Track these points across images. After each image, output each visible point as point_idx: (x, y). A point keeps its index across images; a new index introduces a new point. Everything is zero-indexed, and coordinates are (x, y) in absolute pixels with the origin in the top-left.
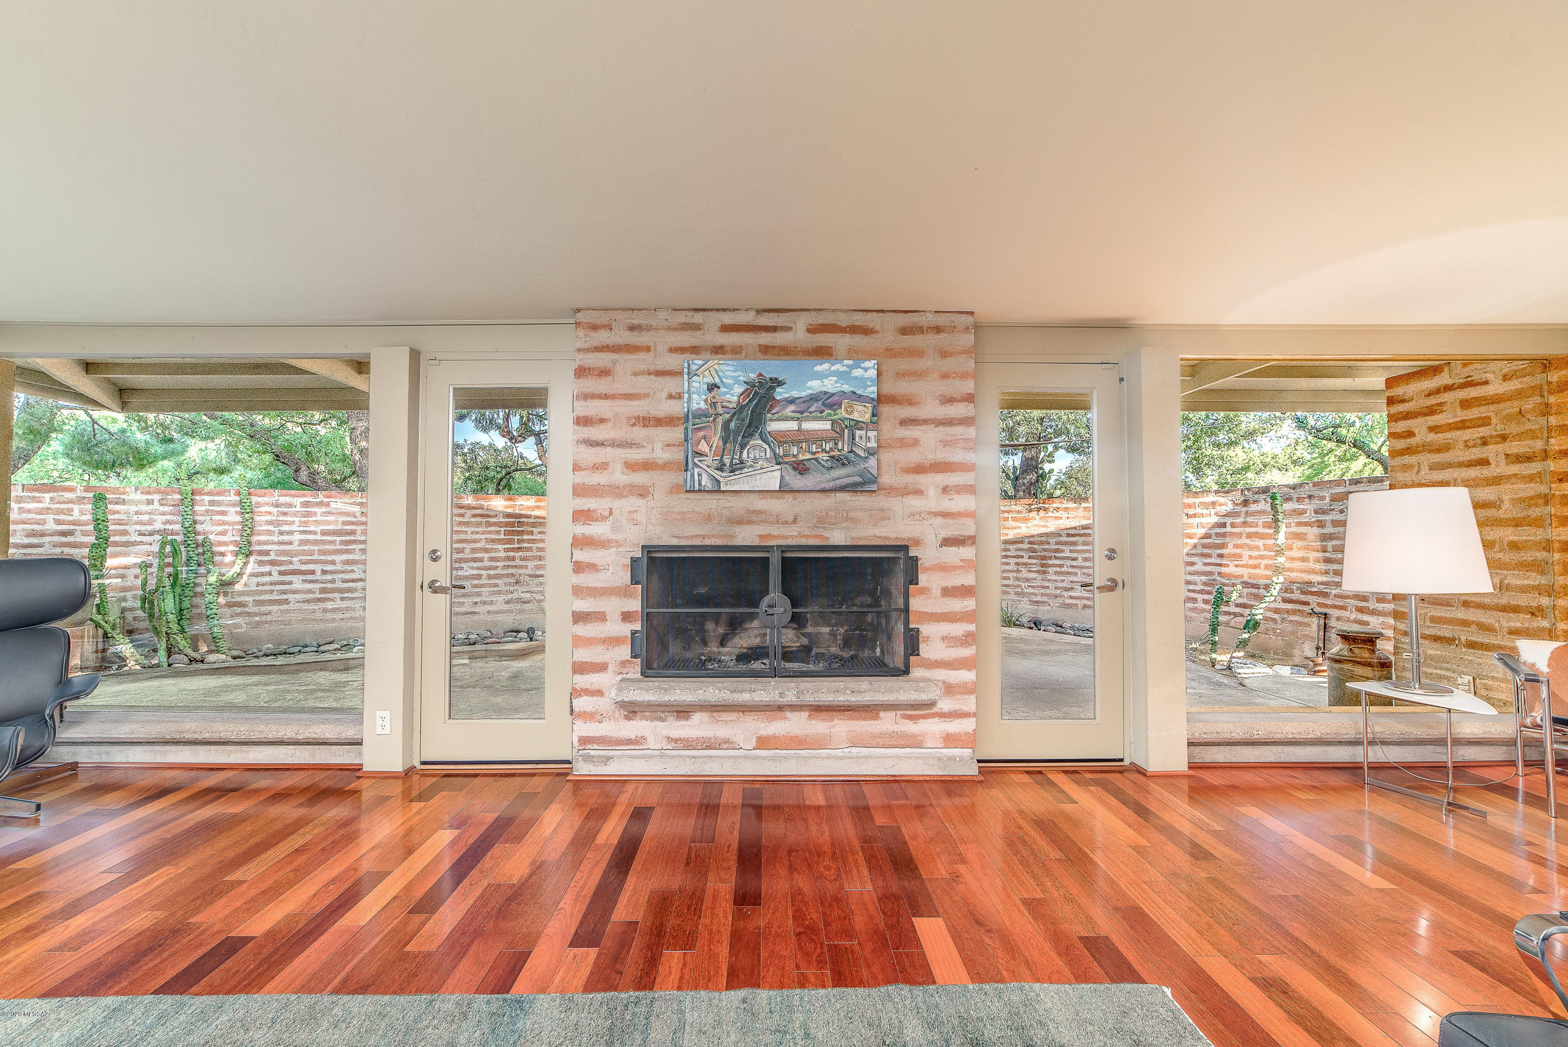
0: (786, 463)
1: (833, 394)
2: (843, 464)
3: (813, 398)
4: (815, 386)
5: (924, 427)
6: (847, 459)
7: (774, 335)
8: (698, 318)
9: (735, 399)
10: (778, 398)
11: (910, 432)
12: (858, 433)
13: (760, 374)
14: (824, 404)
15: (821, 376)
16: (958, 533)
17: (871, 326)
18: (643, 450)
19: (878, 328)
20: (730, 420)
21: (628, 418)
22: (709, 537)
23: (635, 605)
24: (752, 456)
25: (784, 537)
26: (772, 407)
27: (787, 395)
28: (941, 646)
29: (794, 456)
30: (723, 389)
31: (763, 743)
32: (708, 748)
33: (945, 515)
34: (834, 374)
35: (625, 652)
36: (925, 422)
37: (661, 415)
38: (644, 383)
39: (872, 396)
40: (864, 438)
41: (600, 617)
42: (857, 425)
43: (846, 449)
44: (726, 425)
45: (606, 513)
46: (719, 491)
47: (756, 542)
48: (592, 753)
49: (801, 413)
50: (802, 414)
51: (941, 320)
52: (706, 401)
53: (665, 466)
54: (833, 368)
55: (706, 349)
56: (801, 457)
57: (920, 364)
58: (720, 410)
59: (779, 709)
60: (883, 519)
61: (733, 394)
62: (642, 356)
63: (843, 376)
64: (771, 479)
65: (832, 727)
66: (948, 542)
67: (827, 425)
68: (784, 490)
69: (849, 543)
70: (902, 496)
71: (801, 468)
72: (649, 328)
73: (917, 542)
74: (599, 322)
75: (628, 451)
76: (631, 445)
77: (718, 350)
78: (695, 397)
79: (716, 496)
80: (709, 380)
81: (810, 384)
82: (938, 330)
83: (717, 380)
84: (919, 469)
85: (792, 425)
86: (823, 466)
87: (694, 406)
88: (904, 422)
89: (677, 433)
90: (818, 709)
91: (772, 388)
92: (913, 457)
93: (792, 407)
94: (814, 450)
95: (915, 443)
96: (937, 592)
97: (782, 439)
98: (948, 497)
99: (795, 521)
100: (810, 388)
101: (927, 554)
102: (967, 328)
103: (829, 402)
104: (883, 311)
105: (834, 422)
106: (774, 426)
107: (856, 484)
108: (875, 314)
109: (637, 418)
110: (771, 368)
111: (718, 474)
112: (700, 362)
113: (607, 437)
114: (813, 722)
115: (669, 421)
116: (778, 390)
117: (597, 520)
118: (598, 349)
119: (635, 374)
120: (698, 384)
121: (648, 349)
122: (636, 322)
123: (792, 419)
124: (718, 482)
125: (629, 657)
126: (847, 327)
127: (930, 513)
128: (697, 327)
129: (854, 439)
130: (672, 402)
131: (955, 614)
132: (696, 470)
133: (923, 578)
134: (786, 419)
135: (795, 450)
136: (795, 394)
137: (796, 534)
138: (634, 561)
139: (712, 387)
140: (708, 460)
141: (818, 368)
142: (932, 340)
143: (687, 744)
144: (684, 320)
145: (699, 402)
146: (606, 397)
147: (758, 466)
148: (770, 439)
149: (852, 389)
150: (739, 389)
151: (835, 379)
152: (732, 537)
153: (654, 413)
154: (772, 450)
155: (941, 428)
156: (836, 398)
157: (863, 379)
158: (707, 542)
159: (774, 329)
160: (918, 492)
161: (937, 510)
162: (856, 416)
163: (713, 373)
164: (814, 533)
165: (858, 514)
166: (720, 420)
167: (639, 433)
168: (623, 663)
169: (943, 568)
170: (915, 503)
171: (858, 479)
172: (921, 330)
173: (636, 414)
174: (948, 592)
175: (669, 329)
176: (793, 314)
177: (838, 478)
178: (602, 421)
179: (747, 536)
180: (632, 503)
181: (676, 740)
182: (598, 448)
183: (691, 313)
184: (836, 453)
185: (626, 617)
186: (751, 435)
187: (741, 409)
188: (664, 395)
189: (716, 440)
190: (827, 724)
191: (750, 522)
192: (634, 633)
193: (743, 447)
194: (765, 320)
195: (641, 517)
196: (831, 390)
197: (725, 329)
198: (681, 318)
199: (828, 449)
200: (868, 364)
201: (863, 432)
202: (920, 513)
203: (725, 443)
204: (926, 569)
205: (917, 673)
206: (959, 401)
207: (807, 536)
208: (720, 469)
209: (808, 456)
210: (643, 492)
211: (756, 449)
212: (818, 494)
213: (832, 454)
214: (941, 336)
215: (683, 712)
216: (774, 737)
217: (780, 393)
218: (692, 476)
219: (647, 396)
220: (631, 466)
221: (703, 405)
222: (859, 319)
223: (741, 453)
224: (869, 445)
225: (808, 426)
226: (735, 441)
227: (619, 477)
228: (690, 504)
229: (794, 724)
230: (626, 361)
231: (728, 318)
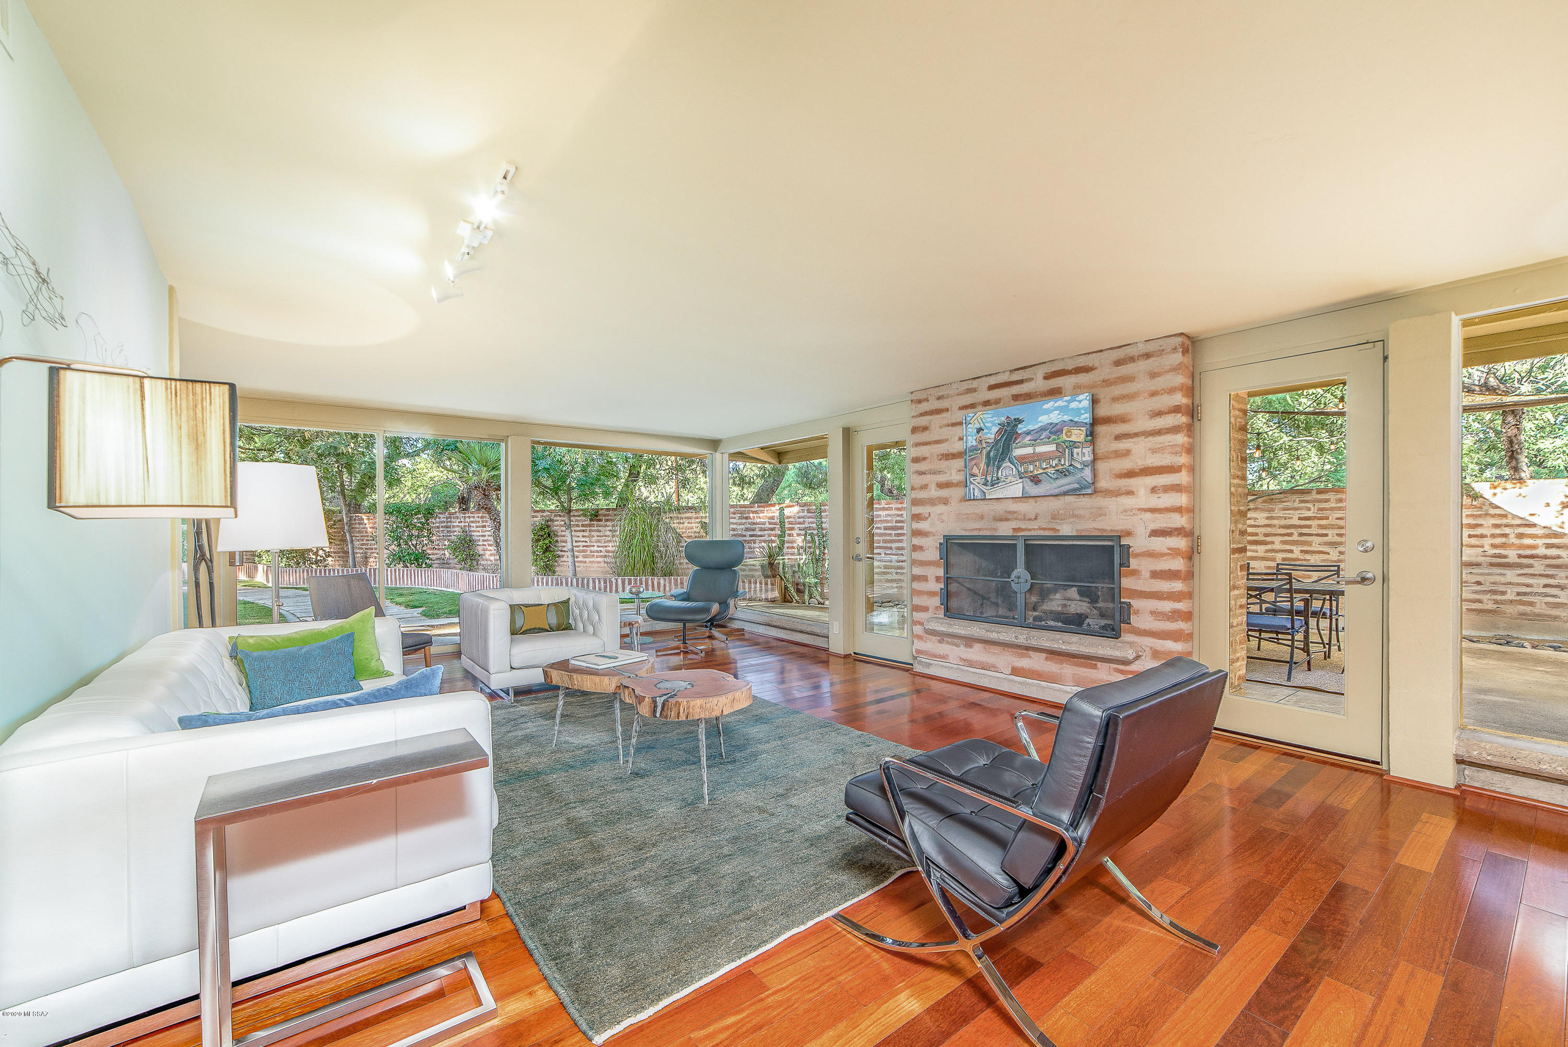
0: (1026, 477)
1: (1057, 424)
2: (1065, 475)
3: (1043, 429)
4: (1044, 420)
5: (1135, 439)
6: (1068, 471)
7: (1021, 386)
8: (975, 384)
9: (993, 436)
10: (1019, 432)
11: (1122, 445)
12: (1075, 450)
13: (1008, 417)
14: (1051, 433)
15: (1048, 412)
16: (1165, 525)
17: (1091, 365)
18: (946, 475)
19: (1097, 365)
20: (990, 451)
21: (938, 456)
22: (982, 530)
23: (941, 571)
24: (1004, 474)
25: (1029, 530)
26: (1016, 439)
27: (1025, 429)
28: (1150, 618)
29: (1031, 472)
30: (985, 431)
31: (1016, 671)
32: (983, 668)
33: (1153, 510)
34: (1056, 409)
35: (936, 601)
36: (1136, 435)
37: (955, 451)
38: (946, 432)
39: (1085, 421)
40: (1080, 454)
41: (925, 578)
42: (1074, 445)
43: (1067, 464)
44: (988, 454)
45: (927, 516)
46: (985, 499)
47: (1010, 533)
48: (923, 660)
49: (1035, 440)
50: (1035, 442)
51: (1151, 347)
52: (976, 440)
53: (957, 485)
54: (1056, 405)
55: (979, 404)
56: (1036, 473)
57: (1131, 388)
58: (984, 445)
60: (1100, 515)
61: (991, 434)
62: (944, 415)
63: (1062, 409)
64: (1016, 489)
65: (1062, 669)
66: (1155, 533)
67: (1053, 448)
68: (1025, 497)
69: (1074, 534)
70: (1116, 496)
71: (1036, 480)
72: (948, 396)
73: (1129, 534)
74: (922, 398)
75: (938, 476)
76: (939, 472)
77: (987, 403)
78: (969, 438)
79: (984, 502)
80: (977, 426)
81: (1040, 419)
82: (1147, 356)
83: (982, 425)
84: (1130, 474)
85: (1029, 450)
86: (1051, 478)
87: (970, 444)
88: (1118, 438)
89: (962, 463)
90: (1053, 653)
91: (1016, 426)
92: (1125, 464)
93: (1029, 437)
94: (1045, 467)
95: (1127, 453)
96: (1146, 574)
97: (1023, 460)
98: (1157, 495)
99: (1036, 518)
100: (1041, 422)
101: (1139, 542)
102: (1175, 349)
103: (1055, 430)
104: (1101, 351)
105: (1058, 444)
106: (1018, 452)
107: (1075, 490)
108: (1095, 354)
109: (942, 455)
110: (1015, 411)
111: (984, 488)
112: (972, 415)
113: (928, 468)
114: (1049, 663)
115: (957, 455)
116: (1020, 426)
117: (923, 520)
118: (922, 415)
119: (941, 427)
120: (972, 429)
121: (947, 410)
122: (940, 394)
123: (1029, 446)
124: (984, 493)
125: (938, 604)
126: (1073, 369)
127: (1140, 509)
128: (973, 390)
129: (1072, 456)
130: (959, 443)
131: (1163, 593)
132: (972, 486)
133: (1134, 563)
134: (1025, 446)
135: (1031, 468)
136: (1031, 427)
137: (1037, 527)
138: (941, 544)
139: (980, 430)
140: (978, 479)
141: (1046, 406)
142: (1142, 366)
143: (971, 664)
145: (972, 441)
146: (925, 444)
147: (1008, 481)
148: (1015, 461)
149: (1070, 418)
150: (995, 429)
151: (1058, 412)
152: (996, 529)
153: (950, 451)
154: (1017, 469)
155: (1150, 438)
156: (1058, 427)
157: (1078, 409)
158: (982, 533)
159: (1021, 382)
160: (1130, 493)
161: (1146, 507)
162: (1073, 438)
163: (980, 420)
164: (1049, 527)
165: (1082, 512)
166: (984, 452)
167: (944, 464)
168: (937, 608)
169: (1151, 554)
170: (1127, 502)
171: (1077, 486)
172: (1132, 359)
173: (942, 452)
174: (1155, 575)
175: (959, 394)
176: (1034, 368)
177: (1062, 486)
178: (925, 459)
179: (1005, 529)
180: (940, 509)
181: (965, 660)
182: (923, 475)
183: (971, 381)
184: (1060, 467)
185: (936, 579)
186: (1003, 460)
187: (997, 442)
188: (957, 438)
189: (982, 465)
190: (1059, 666)
191: (1007, 520)
192: (941, 589)
193: (998, 469)
194: (1016, 377)
195: (944, 517)
196: (1055, 421)
197: (991, 388)
198: (966, 386)
199: (1054, 465)
200: (1081, 397)
201: (1080, 449)
202: (1131, 510)
203: (987, 468)
204: (1137, 555)
205: (1127, 637)
206: (1167, 413)
207: (1044, 529)
208: (985, 484)
209: (1041, 471)
210: (946, 502)
211: (1007, 470)
212: (1052, 498)
213: (1057, 468)
214: (1151, 360)
215: (969, 641)
216: (1023, 669)
217: (1021, 428)
218: (970, 490)
219: (947, 440)
220: (941, 486)
221: (974, 443)
222: (1082, 362)
223: (998, 472)
224: (1084, 459)
225: (1041, 449)
226: (994, 463)
227: (934, 493)
228: (970, 508)
229: (1035, 662)
230: (936, 420)
231: (993, 381)
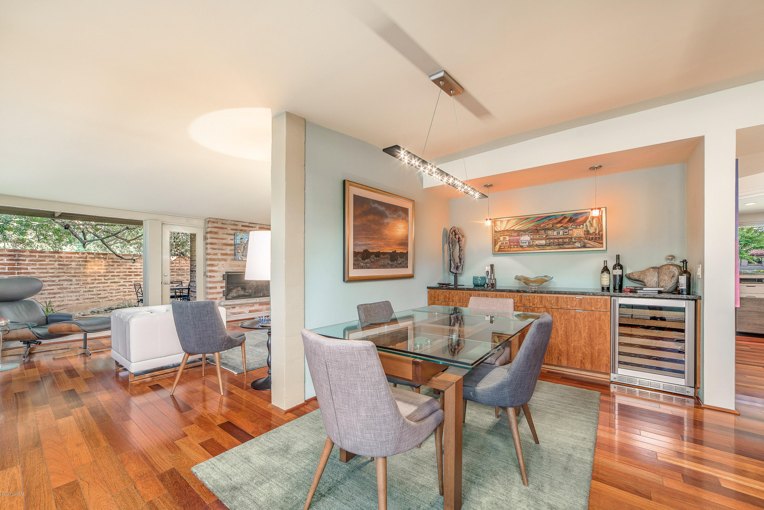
7: (252, 228)
8: (237, 223)
9: (246, 241)
18: (225, 251)
21: (222, 244)
22: (240, 270)
23: (224, 285)
30: (243, 239)
31: (250, 312)
32: (238, 314)
35: (221, 295)
37: (229, 243)
38: (225, 236)
41: (216, 288)
44: (244, 246)
45: (217, 265)
46: (242, 260)
53: (230, 255)
55: (239, 230)
59: (253, 304)
72: (226, 224)
74: (215, 222)
75: (222, 251)
76: (222, 250)
77: (241, 230)
79: (242, 261)
80: (241, 237)
83: (242, 237)
87: (238, 242)
89: (233, 248)
109: (224, 244)
111: (242, 257)
112: (239, 233)
113: (217, 248)
114: (260, 306)
115: (231, 245)
117: (215, 266)
118: (214, 227)
119: (223, 234)
120: (238, 237)
121: (226, 229)
122: (223, 222)
125: (222, 296)
126: (266, 228)
128: (237, 225)
130: (231, 241)
138: (223, 275)
139: (241, 239)
140: (240, 254)
144: (234, 223)
146: (216, 239)
153: (227, 243)
167: (224, 247)
168: (221, 298)
175: (231, 225)
176: (256, 224)
178: (216, 244)
180: (223, 262)
182: (215, 250)
185: (222, 287)
188: (230, 239)
189: (242, 249)
192: (223, 291)
194: (250, 225)
195: (224, 265)
197: (243, 226)
198: (233, 223)
210: (225, 260)
215: (234, 306)
216: (252, 310)
218: (237, 257)
219: (226, 239)
220: (222, 254)
221: (239, 242)
226: (246, 250)
227: (220, 257)
228: (235, 263)
229: (256, 307)
230: (220, 231)
231: (243, 224)
